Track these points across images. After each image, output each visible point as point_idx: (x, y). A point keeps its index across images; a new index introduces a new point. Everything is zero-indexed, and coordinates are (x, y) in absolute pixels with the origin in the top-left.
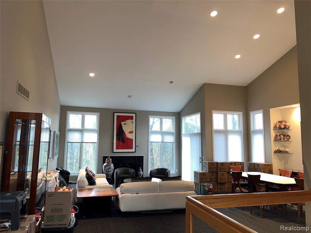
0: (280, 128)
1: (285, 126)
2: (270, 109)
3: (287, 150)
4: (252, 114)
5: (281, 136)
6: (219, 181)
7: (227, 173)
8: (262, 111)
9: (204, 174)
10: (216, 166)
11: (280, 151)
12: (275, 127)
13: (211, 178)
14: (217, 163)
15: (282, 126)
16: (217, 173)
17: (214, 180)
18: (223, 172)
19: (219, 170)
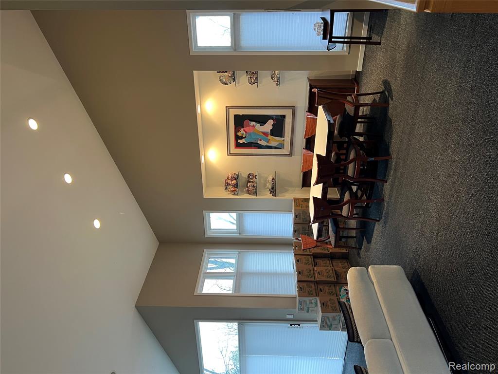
0: (236, 186)
1: (233, 178)
2: (204, 197)
3: (270, 178)
4: (208, 234)
5: (248, 186)
6: (332, 279)
7: (315, 266)
8: (205, 213)
9: (323, 304)
10: (305, 284)
11: (272, 188)
12: (234, 193)
13: (331, 293)
14: (298, 281)
15: (233, 182)
16: (318, 283)
17: (333, 288)
18: (314, 273)
19: (312, 279)
